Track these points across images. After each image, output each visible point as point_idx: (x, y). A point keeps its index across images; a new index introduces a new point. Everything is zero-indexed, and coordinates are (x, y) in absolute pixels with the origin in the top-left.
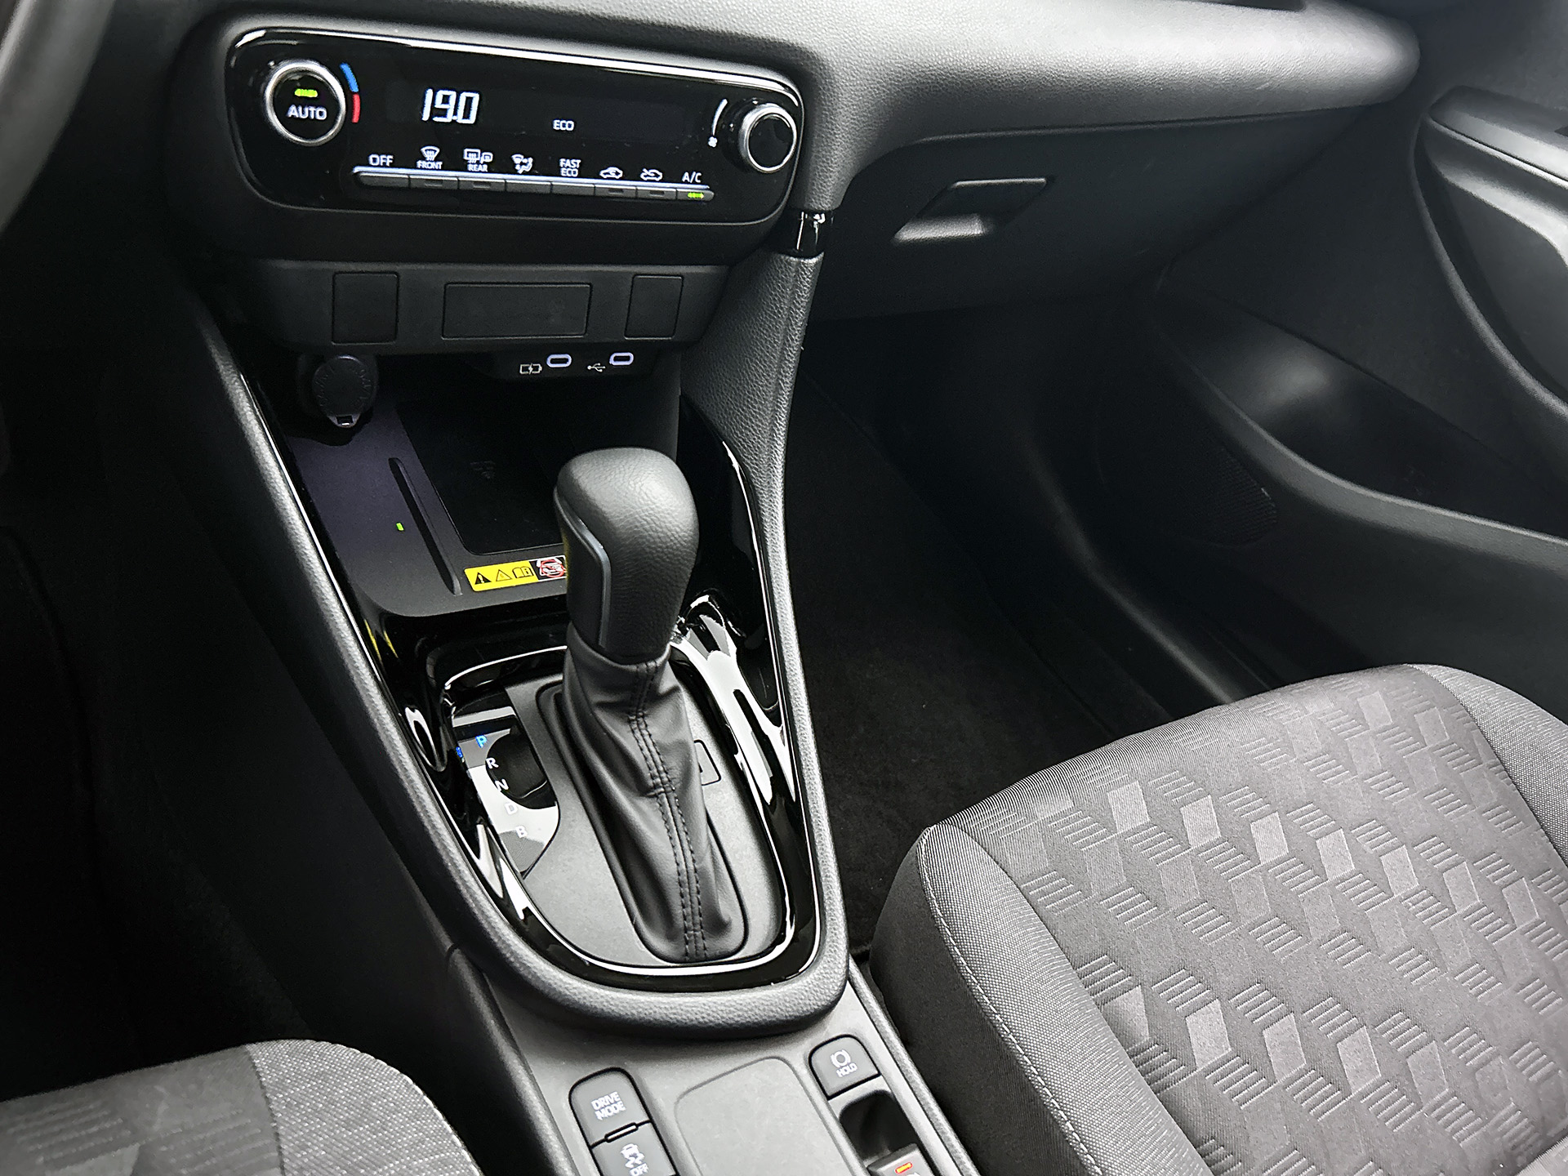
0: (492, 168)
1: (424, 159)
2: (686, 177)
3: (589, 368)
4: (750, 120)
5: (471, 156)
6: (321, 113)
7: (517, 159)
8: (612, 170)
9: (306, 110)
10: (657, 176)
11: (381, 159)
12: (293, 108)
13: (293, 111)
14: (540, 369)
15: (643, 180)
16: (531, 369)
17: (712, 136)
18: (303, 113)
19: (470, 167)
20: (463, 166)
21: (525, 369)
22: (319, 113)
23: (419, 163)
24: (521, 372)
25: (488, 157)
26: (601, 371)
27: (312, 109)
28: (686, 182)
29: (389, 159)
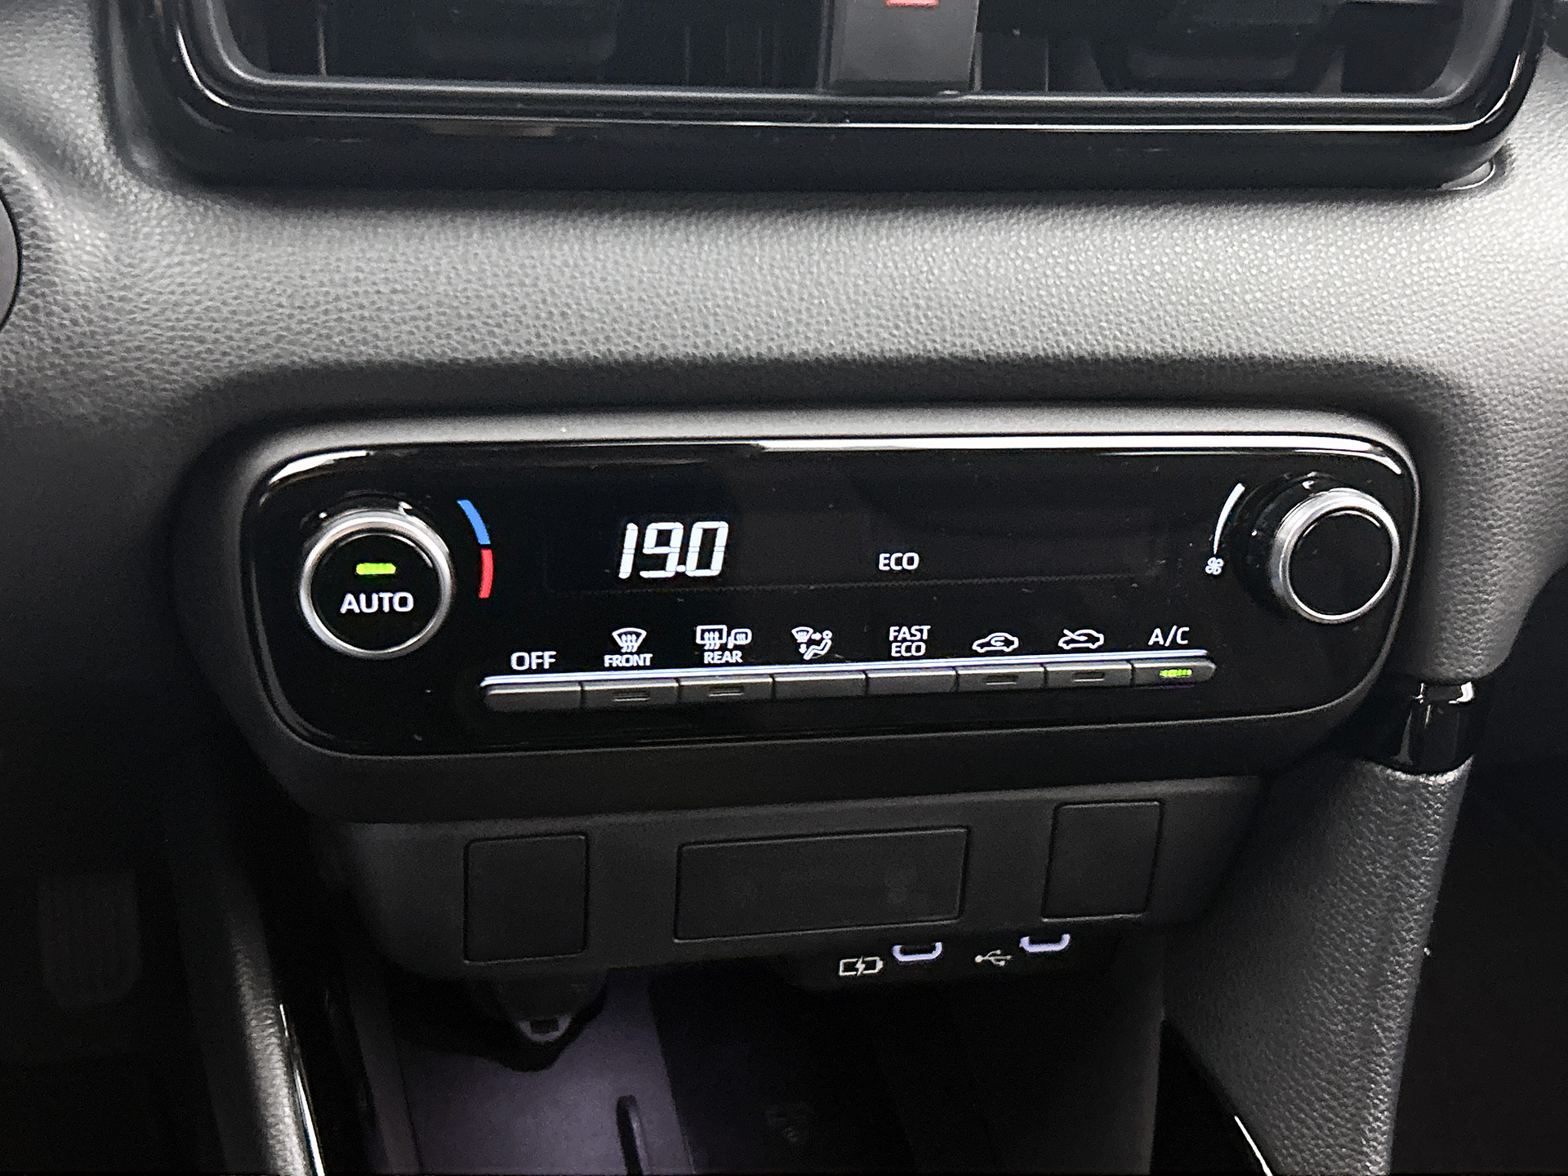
0: (750, 655)
1: (617, 650)
2: (1157, 636)
3: (979, 959)
4: (1295, 523)
5: (709, 638)
6: (403, 602)
7: (801, 635)
8: (997, 639)
9: (375, 597)
10: (1093, 640)
11: (532, 659)
12: (350, 597)
13: (349, 603)
14: (880, 965)
15: (1063, 651)
16: (860, 966)
17: (1213, 556)
18: (369, 605)
19: (707, 658)
20: (694, 657)
21: (850, 967)
22: (400, 602)
23: (607, 660)
24: (841, 974)
25: (744, 637)
26: (1002, 963)
27: (386, 596)
28: (1157, 647)
29: (548, 658)
